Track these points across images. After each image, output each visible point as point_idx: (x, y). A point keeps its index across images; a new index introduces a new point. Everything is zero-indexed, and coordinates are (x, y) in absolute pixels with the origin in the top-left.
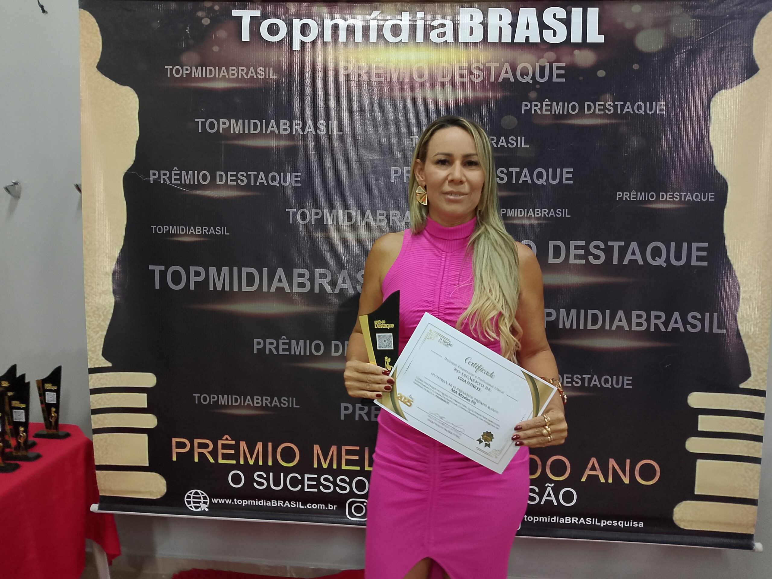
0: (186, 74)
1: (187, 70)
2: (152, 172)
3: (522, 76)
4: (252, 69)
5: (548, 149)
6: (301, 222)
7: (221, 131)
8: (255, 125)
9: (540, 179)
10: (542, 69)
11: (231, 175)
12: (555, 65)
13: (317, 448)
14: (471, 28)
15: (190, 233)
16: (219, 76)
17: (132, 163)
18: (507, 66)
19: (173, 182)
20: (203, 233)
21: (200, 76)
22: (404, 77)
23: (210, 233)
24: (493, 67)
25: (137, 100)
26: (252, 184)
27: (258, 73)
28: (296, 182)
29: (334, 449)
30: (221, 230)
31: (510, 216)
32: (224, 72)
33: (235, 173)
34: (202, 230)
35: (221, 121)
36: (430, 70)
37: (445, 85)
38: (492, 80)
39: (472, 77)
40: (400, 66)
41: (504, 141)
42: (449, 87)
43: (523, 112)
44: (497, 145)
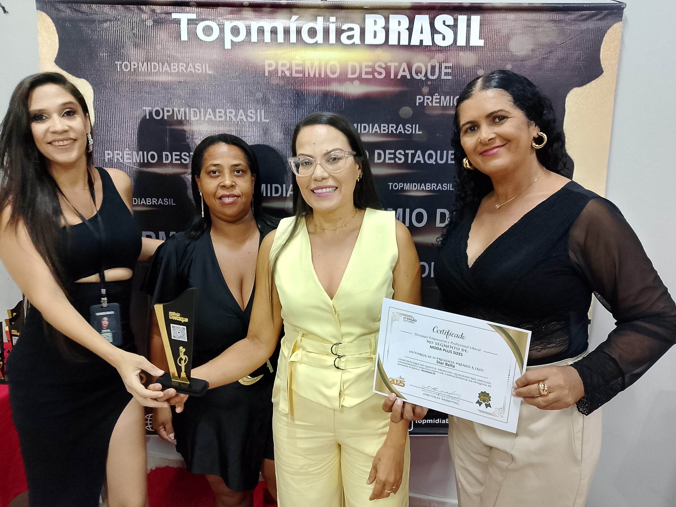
0: (134, 68)
1: (134, 65)
2: (107, 152)
3: (417, 74)
4: (191, 65)
5: (437, 135)
7: (166, 118)
8: (195, 113)
9: (430, 160)
10: (433, 68)
11: (176, 155)
12: (444, 65)
14: (375, 32)
15: (141, 204)
16: (162, 71)
18: (404, 65)
19: (125, 161)
20: (153, 204)
21: (146, 71)
22: (320, 75)
23: (158, 204)
24: (393, 65)
25: (92, 90)
27: (196, 69)
30: (168, 201)
31: (407, 189)
32: (166, 67)
33: (179, 153)
34: (152, 201)
35: (166, 109)
36: (341, 68)
37: (354, 80)
38: (392, 77)
39: (376, 74)
40: (316, 63)
41: (402, 128)
42: (357, 83)
43: (417, 104)
44: (396, 131)
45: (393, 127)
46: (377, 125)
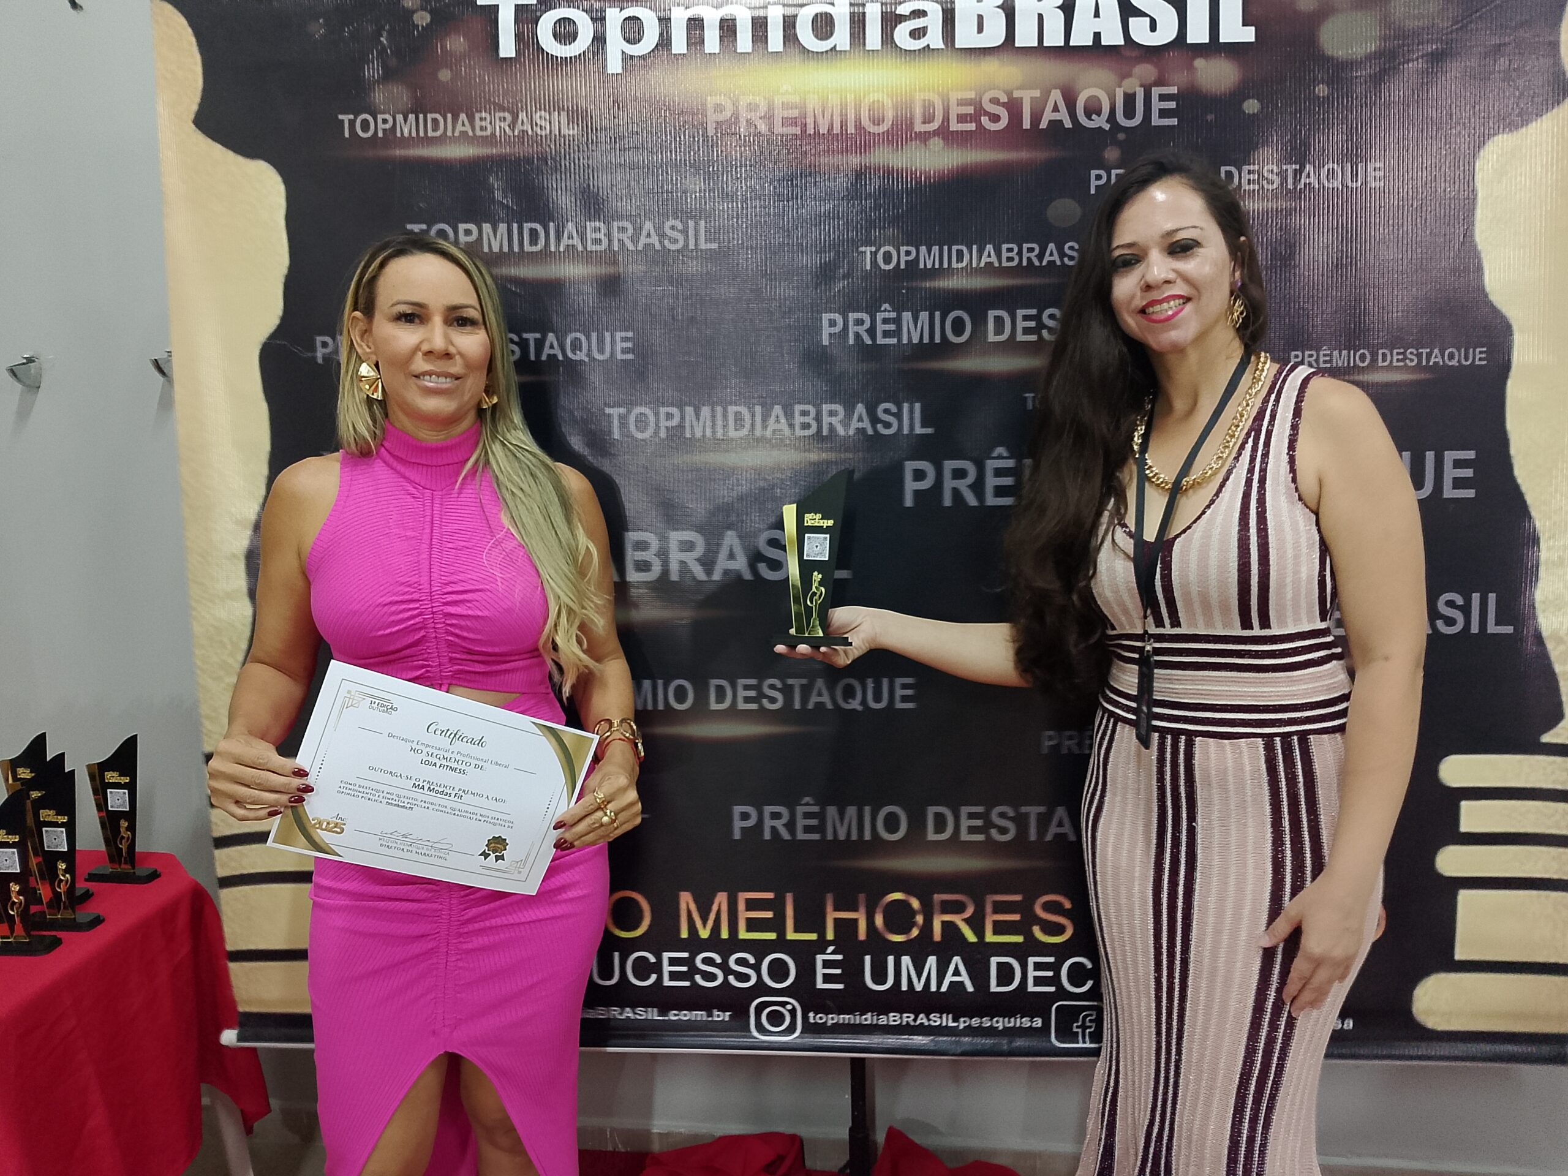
0: (384, 130)
1: (385, 121)
2: (319, 339)
3: (1088, 116)
4: (522, 116)
6: (639, 436)
8: (534, 234)
10: (1130, 99)
12: (1156, 92)
13: (686, 900)
14: (980, 18)
16: (453, 133)
17: (277, 322)
18: (1056, 96)
21: (414, 134)
22: (843, 124)
24: (1027, 97)
25: (282, 188)
26: (533, 358)
27: (536, 124)
28: (624, 351)
29: (721, 899)
32: (463, 124)
35: (462, 227)
36: (895, 107)
37: (930, 138)
38: (1026, 125)
39: (984, 120)
40: (834, 100)
41: (1055, 252)
42: (936, 143)
43: (1093, 191)
44: (1041, 261)
45: (1031, 250)
46: (991, 246)
